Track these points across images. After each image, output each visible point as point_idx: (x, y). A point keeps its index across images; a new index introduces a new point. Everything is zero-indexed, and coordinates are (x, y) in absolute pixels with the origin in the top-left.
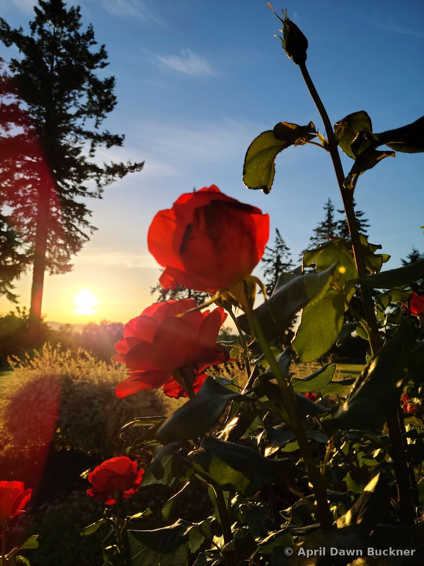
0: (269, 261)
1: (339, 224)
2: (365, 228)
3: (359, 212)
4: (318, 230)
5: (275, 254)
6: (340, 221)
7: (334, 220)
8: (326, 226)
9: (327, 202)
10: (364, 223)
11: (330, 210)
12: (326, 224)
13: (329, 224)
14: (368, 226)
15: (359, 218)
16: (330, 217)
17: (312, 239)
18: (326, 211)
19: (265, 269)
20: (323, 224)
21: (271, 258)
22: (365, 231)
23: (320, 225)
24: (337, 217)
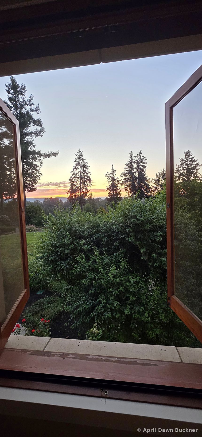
0: (110, 177)
1: (136, 162)
3: (144, 156)
4: (128, 164)
7: (134, 161)
8: (130, 163)
9: (130, 153)
10: (145, 161)
11: (131, 156)
13: (131, 162)
16: (131, 160)
17: (125, 168)
19: (109, 180)
21: (110, 176)
23: (128, 163)
24: (135, 159)
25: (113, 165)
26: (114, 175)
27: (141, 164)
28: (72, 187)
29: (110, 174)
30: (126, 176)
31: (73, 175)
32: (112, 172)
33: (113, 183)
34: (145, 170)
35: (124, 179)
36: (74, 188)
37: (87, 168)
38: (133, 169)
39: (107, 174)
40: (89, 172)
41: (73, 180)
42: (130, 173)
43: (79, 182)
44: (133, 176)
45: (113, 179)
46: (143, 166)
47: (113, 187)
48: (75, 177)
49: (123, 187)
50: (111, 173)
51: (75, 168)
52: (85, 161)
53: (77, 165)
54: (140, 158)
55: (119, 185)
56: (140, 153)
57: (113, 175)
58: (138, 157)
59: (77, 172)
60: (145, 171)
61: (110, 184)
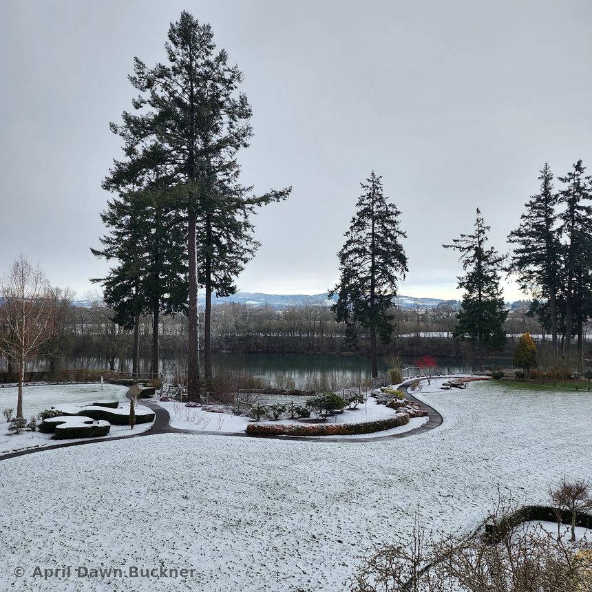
0: (469, 248)
1: (561, 196)
4: (532, 206)
5: (476, 240)
6: (563, 192)
7: (553, 192)
8: (542, 201)
9: (543, 168)
11: (547, 178)
12: (543, 198)
16: (547, 190)
17: (523, 216)
18: (543, 181)
19: (464, 259)
20: (539, 199)
21: (470, 244)
23: (534, 200)
25: (478, 211)
26: (482, 241)
27: (582, 203)
28: (345, 280)
29: (469, 239)
30: (524, 242)
31: (349, 243)
32: (477, 233)
33: (479, 267)
35: (517, 252)
36: (352, 281)
37: (393, 223)
38: (550, 221)
39: (460, 238)
40: (400, 233)
41: (351, 257)
42: (543, 232)
43: (368, 265)
45: (479, 254)
47: (478, 280)
48: (356, 250)
49: (516, 276)
50: (474, 237)
51: (359, 225)
52: (388, 202)
53: (361, 214)
54: (577, 185)
55: (499, 273)
57: (480, 243)
59: (363, 234)
61: (471, 268)
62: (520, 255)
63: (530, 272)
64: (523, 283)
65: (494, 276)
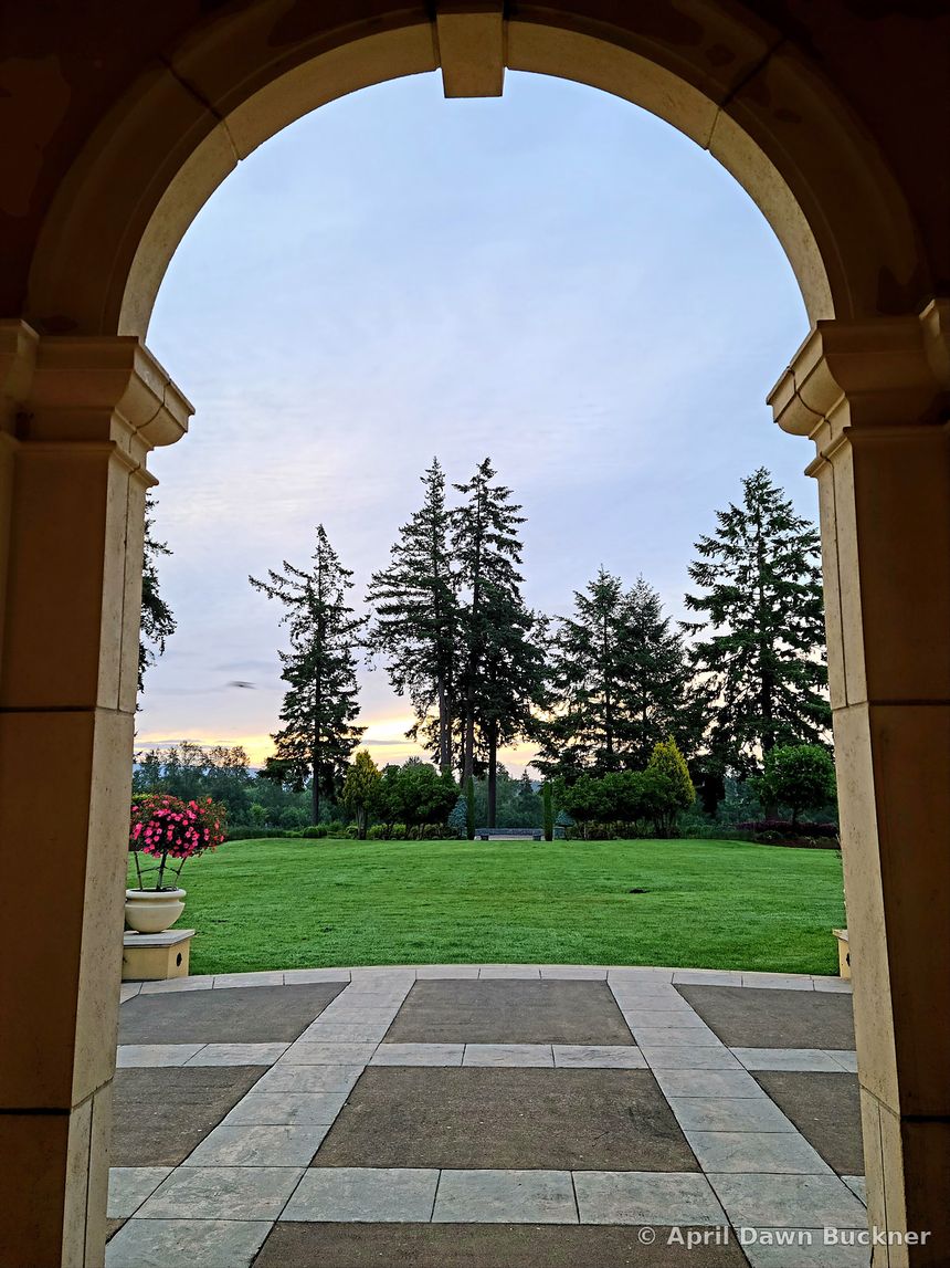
0: (302, 601)
1: (458, 516)
2: (511, 526)
3: (501, 489)
4: (412, 529)
6: (461, 510)
7: (447, 507)
8: (427, 522)
9: (429, 465)
10: (512, 514)
11: (435, 481)
12: (428, 516)
13: (433, 517)
14: (520, 520)
15: (500, 504)
17: (396, 549)
18: (428, 486)
19: (293, 619)
21: (303, 593)
22: (513, 532)
23: (415, 519)
24: (453, 501)
25: (322, 532)
27: (491, 530)
30: (397, 595)
33: (316, 640)
34: (519, 561)
40: (154, 546)
42: (426, 576)
44: (444, 598)
45: (318, 610)
46: (502, 543)
49: (384, 658)
50: (310, 579)
54: (482, 497)
55: (357, 653)
56: (485, 469)
57: (322, 592)
58: (473, 492)
60: (516, 568)
61: (302, 642)
62: (391, 618)
63: (408, 652)
64: (397, 674)
65: (346, 659)
